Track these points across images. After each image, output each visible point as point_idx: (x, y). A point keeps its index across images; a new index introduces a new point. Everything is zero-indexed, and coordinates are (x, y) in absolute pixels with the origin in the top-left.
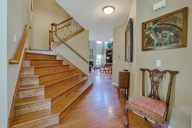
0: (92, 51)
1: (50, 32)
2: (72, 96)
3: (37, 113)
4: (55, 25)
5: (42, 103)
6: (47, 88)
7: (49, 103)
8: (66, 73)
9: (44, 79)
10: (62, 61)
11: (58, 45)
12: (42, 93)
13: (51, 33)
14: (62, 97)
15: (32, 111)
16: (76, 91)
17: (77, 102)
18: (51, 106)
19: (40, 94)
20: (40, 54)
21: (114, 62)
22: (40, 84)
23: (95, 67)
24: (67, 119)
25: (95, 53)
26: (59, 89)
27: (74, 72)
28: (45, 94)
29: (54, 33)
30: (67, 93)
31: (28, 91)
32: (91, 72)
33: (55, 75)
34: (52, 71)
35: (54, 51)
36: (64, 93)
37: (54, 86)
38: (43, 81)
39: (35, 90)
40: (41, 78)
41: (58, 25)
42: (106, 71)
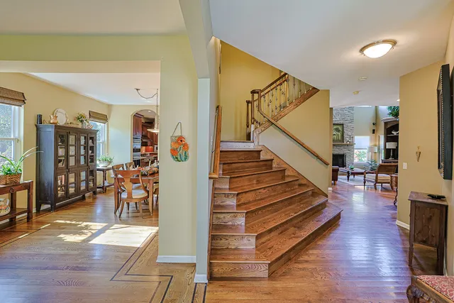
0: (340, 128)
1: (248, 102)
2: (290, 235)
3: (236, 252)
4: (258, 93)
5: (243, 237)
6: (249, 214)
7: (253, 240)
8: (279, 187)
9: (244, 198)
10: (270, 162)
11: (263, 129)
12: (241, 221)
13: (250, 105)
14: (273, 234)
15: (230, 247)
16: (298, 228)
17: (301, 250)
18: (256, 247)
19: (239, 223)
20: (235, 151)
21: (403, 165)
22: (238, 206)
23: (350, 171)
24: (280, 276)
25: (350, 133)
26: (268, 219)
27: (294, 185)
28: (246, 224)
29: (256, 103)
30: (282, 228)
31: (224, 215)
32: (337, 182)
33: (260, 191)
34: (255, 182)
35: (256, 143)
36: (276, 228)
37: (260, 212)
38: (242, 201)
39: (232, 214)
40: (240, 196)
41: (262, 91)
42: (382, 183)
